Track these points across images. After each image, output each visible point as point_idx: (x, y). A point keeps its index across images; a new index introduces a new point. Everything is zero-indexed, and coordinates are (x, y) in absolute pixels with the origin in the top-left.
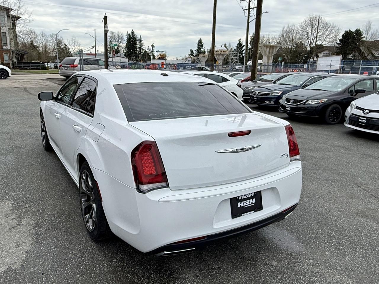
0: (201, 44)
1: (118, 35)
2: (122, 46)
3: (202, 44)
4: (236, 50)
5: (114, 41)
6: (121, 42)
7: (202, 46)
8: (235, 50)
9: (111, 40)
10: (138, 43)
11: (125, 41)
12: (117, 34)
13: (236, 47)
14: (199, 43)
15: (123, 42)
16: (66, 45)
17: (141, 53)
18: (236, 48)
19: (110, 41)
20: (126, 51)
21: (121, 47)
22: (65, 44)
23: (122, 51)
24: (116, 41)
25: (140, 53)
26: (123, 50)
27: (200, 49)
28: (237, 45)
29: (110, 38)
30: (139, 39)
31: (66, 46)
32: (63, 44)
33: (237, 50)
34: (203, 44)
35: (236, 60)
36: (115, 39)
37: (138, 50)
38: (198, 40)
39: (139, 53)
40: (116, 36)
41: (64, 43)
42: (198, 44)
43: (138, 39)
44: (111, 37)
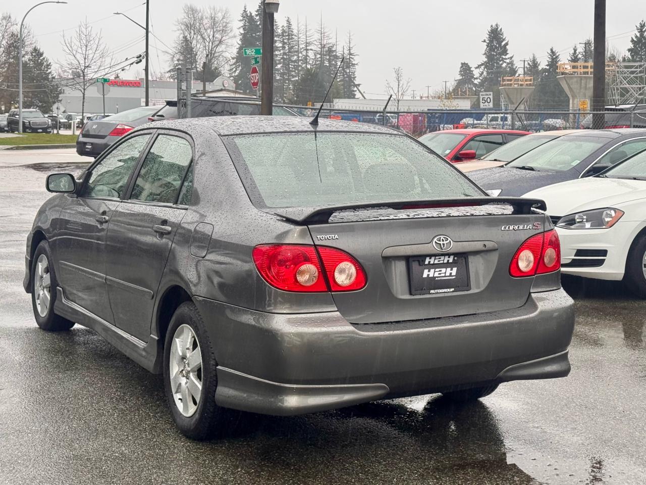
0: (500, 43)
1: (213, 19)
2: (225, 54)
3: (503, 44)
4: (629, 61)
5: (199, 37)
6: (220, 42)
7: (505, 52)
8: (624, 60)
9: (187, 34)
10: (280, 45)
11: (235, 37)
12: (207, 13)
13: (629, 50)
14: (491, 41)
15: (230, 41)
16: (37, 53)
17: (289, 80)
18: (628, 55)
19: (185, 37)
20: (238, 72)
21: (221, 59)
22: (35, 50)
23: (225, 70)
24: (204, 39)
25: (286, 77)
26: (227, 67)
27: (498, 59)
28: (631, 46)
29: (183, 27)
30: (284, 31)
31: (42, 55)
32: (29, 49)
33: (634, 61)
34: (507, 44)
35: (640, 94)
36: (202, 30)
37: (279, 66)
38: (490, 29)
39: (284, 80)
40: (205, 21)
41: (34, 46)
42: (488, 46)
43: (280, 31)
44: (187, 26)
